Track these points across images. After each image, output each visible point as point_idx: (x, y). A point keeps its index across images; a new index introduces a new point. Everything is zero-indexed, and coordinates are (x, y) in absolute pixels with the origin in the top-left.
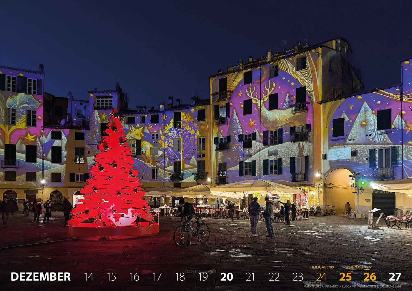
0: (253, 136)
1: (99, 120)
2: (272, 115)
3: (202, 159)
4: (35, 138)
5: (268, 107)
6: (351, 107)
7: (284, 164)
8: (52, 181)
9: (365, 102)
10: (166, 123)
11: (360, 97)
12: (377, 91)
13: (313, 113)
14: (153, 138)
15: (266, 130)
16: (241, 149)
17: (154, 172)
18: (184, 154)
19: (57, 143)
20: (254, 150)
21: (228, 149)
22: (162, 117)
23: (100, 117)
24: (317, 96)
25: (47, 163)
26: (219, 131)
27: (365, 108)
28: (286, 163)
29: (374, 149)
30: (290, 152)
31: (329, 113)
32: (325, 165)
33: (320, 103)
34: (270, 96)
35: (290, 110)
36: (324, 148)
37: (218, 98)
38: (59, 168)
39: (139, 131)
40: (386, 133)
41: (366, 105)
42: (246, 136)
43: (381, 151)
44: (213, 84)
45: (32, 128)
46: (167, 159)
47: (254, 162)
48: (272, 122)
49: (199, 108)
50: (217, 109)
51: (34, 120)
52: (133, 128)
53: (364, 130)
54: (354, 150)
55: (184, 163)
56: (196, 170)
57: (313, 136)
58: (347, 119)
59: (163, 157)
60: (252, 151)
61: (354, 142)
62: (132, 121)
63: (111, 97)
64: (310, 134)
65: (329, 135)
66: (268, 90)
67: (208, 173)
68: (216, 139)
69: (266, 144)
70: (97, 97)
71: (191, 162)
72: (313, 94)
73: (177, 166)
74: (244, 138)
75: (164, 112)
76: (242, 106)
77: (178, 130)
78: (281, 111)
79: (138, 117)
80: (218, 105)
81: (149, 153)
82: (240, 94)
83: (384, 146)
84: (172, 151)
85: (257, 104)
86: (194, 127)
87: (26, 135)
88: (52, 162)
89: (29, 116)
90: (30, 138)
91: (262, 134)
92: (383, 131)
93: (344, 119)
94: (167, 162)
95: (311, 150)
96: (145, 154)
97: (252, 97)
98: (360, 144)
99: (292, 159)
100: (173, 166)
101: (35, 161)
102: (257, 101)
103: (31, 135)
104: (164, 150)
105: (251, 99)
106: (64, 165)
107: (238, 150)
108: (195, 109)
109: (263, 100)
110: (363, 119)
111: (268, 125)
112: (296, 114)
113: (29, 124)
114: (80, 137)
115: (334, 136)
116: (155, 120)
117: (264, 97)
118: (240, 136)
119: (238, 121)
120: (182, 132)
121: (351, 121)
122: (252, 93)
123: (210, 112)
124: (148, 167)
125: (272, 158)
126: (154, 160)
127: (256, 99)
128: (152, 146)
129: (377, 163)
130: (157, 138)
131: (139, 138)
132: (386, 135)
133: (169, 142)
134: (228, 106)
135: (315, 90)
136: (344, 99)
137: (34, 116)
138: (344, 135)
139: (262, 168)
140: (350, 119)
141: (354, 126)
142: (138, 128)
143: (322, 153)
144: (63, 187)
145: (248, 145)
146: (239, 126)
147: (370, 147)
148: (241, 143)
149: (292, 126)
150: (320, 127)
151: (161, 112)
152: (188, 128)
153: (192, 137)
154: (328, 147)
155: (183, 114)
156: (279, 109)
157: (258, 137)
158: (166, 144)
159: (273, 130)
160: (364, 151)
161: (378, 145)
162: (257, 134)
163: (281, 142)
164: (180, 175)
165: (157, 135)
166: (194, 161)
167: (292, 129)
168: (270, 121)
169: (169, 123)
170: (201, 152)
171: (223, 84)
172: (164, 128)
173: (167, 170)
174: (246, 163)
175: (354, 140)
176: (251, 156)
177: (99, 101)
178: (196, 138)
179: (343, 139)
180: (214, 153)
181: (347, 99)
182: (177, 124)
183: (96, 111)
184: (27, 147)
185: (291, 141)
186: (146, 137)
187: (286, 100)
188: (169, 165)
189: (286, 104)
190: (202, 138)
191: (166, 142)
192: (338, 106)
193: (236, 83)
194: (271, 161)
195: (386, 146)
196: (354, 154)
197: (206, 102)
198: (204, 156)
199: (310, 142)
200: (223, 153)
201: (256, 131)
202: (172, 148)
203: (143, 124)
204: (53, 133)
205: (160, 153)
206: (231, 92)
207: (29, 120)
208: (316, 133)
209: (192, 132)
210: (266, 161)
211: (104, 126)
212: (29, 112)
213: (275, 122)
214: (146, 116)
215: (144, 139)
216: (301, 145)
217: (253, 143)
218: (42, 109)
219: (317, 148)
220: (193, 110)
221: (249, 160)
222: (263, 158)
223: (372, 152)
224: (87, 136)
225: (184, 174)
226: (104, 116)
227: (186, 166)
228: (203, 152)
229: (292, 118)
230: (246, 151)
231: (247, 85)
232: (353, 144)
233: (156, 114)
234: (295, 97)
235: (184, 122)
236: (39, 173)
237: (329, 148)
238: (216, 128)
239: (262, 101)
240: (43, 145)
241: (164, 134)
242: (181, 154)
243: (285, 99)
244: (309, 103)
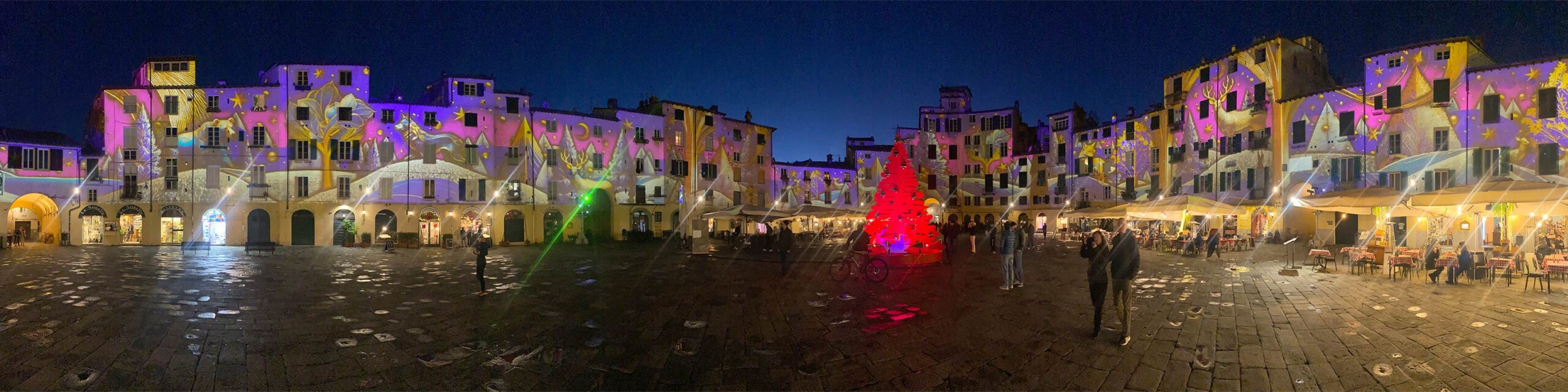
0: (1209, 144)
1: (1057, 142)
2: (1231, 118)
3: (1156, 173)
4: (1006, 167)
5: (1226, 107)
6: (1313, 107)
7: (1242, 175)
8: (1020, 204)
9: (1327, 103)
10: (1117, 136)
11: (1321, 96)
12: (1339, 89)
13: (1273, 113)
14: (1106, 153)
15: (1223, 136)
16: (1197, 160)
17: (1107, 189)
18: (1137, 169)
19: (1023, 169)
20: (1210, 161)
21: (1183, 161)
22: (1114, 129)
23: (1058, 138)
24: (1276, 94)
25: (1016, 187)
26: (1174, 140)
27: (1327, 109)
28: (1244, 176)
29: (1337, 159)
30: (1249, 162)
31: (1290, 113)
32: (1285, 179)
33: (1280, 102)
34: (1228, 95)
35: (1248, 111)
36: (1284, 157)
37: (1172, 101)
38: (1025, 191)
39: (1091, 147)
40: (1349, 139)
41: (1327, 106)
42: (1203, 144)
43: (1344, 161)
44: (1167, 87)
45: (1004, 158)
46: (1120, 175)
47: (1210, 176)
48: (1230, 125)
49: (1151, 115)
50: (1171, 114)
51: (1006, 151)
52: (1086, 146)
53: (1326, 135)
54: (1315, 159)
55: (1138, 179)
56: (1149, 187)
57: (1273, 142)
58: (1308, 122)
59: (1116, 173)
60: (1208, 163)
61: (1316, 149)
62: (1084, 138)
63: (1067, 117)
64: (1270, 140)
65: (1289, 142)
66: (1226, 88)
67: (1161, 190)
68: (1171, 149)
69: (1223, 152)
70: (1056, 120)
71: (1144, 178)
72: (1272, 91)
73: (1130, 182)
74: (1200, 146)
75: (1116, 123)
76: (1199, 108)
77: (1131, 141)
78: (1240, 113)
79: (1090, 133)
80: (1173, 110)
81: (1101, 170)
82: (1196, 95)
83: (1346, 155)
84: (1124, 166)
85: (1214, 105)
86: (1148, 136)
87: (1000, 165)
88: (1020, 187)
89: (1002, 148)
90: (1003, 167)
91: (1219, 141)
92: (1346, 137)
93: (1304, 121)
94: (1119, 179)
95: (1271, 160)
96: (1097, 172)
97: (1209, 97)
98: (1322, 152)
99: (1251, 172)
100: (1125, 183)
101: (1007, 187)
102: (1214, 101)
103: (1004, 164)
104: (1116, 166)
105: (1208, 100)
106: (1029, 189)
107: (1194, 160)
108: (1149, 117)
109: (1221, 100)
110: (1324, 122)
111: (1226, 130)
112: (1255, 116)
113: (1002, 155)
114: (1042, 160)
115: (1294, 143)
116: (1107, 134)
117: (1222, 96)
118: (1196, 144)
119: (1194, 127)
120: (1135, 144)
121: (1312, 124)
122: (1209, 93)
123: (1164, 117)
124: (1101, 185)
125: (1229, 170)
126: (1106, 177)
127: (1213, 99)
128: (1104, 162)
129: (1340, 176)
130: (1110, 153)
131: (1091, 155)
132: (1348, 143)
133: (1121, 157)
134: (1183, 110)
135: (1275, 87)
136: (1304, 98)
137: (1006, 147)
138: (1304, 141)
139: (1219, 182)
140: (1311, 123)
141: (1315, 131)
142: (1090, 144)
143: (1282, 163)
144: (1029, 209)
145: (1204, 155)
146: (1195, 132)
147: (1333, 155)
148: (1197, 153)
149: (1251, 130)
150: (1280, 132)
151: (1113, 124)
152: (1142, 139)
153: (1146, 149)
154: (1288, 156)
155: (1136, 124)
156: (1238, 111)
157: (1215, 145)
158: (1118, 159)
159: (1231, 135)
160: (1325, 159)
161: (1339, 154)
162: (1214, 141)
163: (1240, 151)
164: (1132, 193)
165: (1110, 150)
166: (1147, 176)
167: (1251, 134)
168: (1227, 125)
169: (1122, 135)
170: (1154, 166)
171: (1178, 84)
172: (1116, 142)
173: (1119, 188)
174: (1202, 177)
175: (1315, 147)
176: (1207, 168)
177: (1057, 123)
178: (1150, 149)
179: (1304, 146)
180: (1168, 166)
181: (1307, 98)
182: (1130, 137)
183: (1055, 133)
184: (1001, 175)
185: (1249, 149)
186: (1098, 153)
187: (1246, 99)
188: (1122, 181)
189: (1245, 105)
190: (1156, 149)
191: (1118, 156)
192: (1298, 106)
193: (1192, 82)
194: (1229, 174)
195: (1348, 155)
196: (1316, 164)
197: (1160, 107)
198: (1158, 170)
199: (1269, 150)
200: (1178, 166)
201: (1213, 138)
202: (1124, 163)
203: (1095, 140)
204: (1020, 160)
205: (1113, 169)
206: (1186, 92)
207: (1002, 151)
208: (1275, 137)
209: (1146, 143)
210: (1223, 174)
211: (1062, 148)
212: (1002, 144)
213: (1233, 126)
214: (1098, 130)
215: (1095, 156)
216: (1260, 154)
217: (1210, 151)
218: (1011, 139)
219: (1276, 156)
220: (1146, 118)
221: (1205, 173)
222: (1220, 170)
223: (1335, 162)
224: (1047, 160)
225: (1137, 192)
226: (1061, 138)
227: (1140, 182)
228: (1157, 165)
229: (1251, 121)
230: (1202, 162)
231: (1203, 83)
232: (1314, 152)
233: (1108, 127)
234: (1254, 95)
235: (1137, 132)
236: (1010, 197)
237: (1290, 158)
238: (1170, 136)
239: (1219, 101)
240: (1013, 172)
241: (1116, 148)
242: (1134, 168)
243: (1243, 98)
244: (1268, 102)
